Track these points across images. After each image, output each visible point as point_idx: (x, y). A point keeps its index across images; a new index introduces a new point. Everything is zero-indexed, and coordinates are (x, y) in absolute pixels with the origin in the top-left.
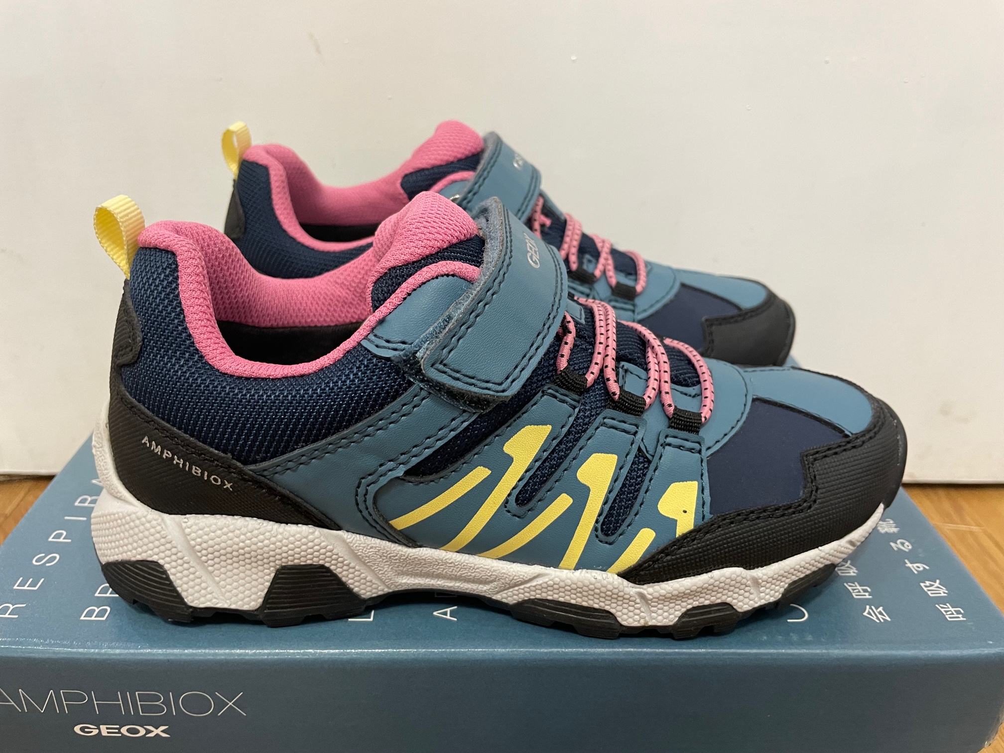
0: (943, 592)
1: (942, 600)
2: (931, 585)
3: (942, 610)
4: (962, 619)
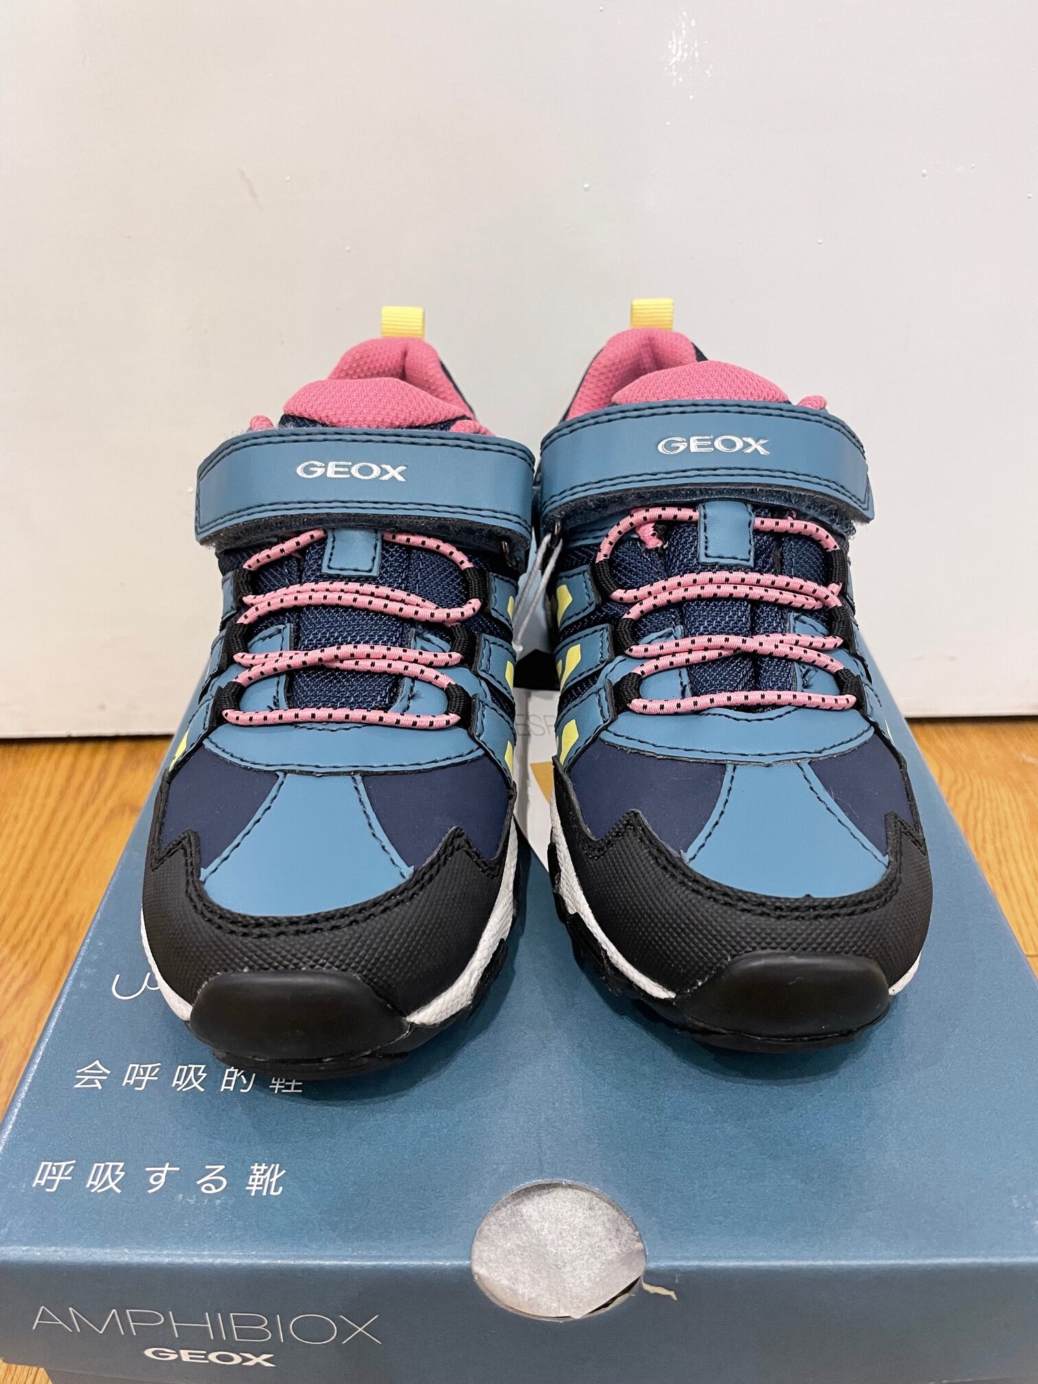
0: (94, 1183)
1: (81, 1173)
2: (114, 1177)
3: (64, 1164)
4: (36, 1181)
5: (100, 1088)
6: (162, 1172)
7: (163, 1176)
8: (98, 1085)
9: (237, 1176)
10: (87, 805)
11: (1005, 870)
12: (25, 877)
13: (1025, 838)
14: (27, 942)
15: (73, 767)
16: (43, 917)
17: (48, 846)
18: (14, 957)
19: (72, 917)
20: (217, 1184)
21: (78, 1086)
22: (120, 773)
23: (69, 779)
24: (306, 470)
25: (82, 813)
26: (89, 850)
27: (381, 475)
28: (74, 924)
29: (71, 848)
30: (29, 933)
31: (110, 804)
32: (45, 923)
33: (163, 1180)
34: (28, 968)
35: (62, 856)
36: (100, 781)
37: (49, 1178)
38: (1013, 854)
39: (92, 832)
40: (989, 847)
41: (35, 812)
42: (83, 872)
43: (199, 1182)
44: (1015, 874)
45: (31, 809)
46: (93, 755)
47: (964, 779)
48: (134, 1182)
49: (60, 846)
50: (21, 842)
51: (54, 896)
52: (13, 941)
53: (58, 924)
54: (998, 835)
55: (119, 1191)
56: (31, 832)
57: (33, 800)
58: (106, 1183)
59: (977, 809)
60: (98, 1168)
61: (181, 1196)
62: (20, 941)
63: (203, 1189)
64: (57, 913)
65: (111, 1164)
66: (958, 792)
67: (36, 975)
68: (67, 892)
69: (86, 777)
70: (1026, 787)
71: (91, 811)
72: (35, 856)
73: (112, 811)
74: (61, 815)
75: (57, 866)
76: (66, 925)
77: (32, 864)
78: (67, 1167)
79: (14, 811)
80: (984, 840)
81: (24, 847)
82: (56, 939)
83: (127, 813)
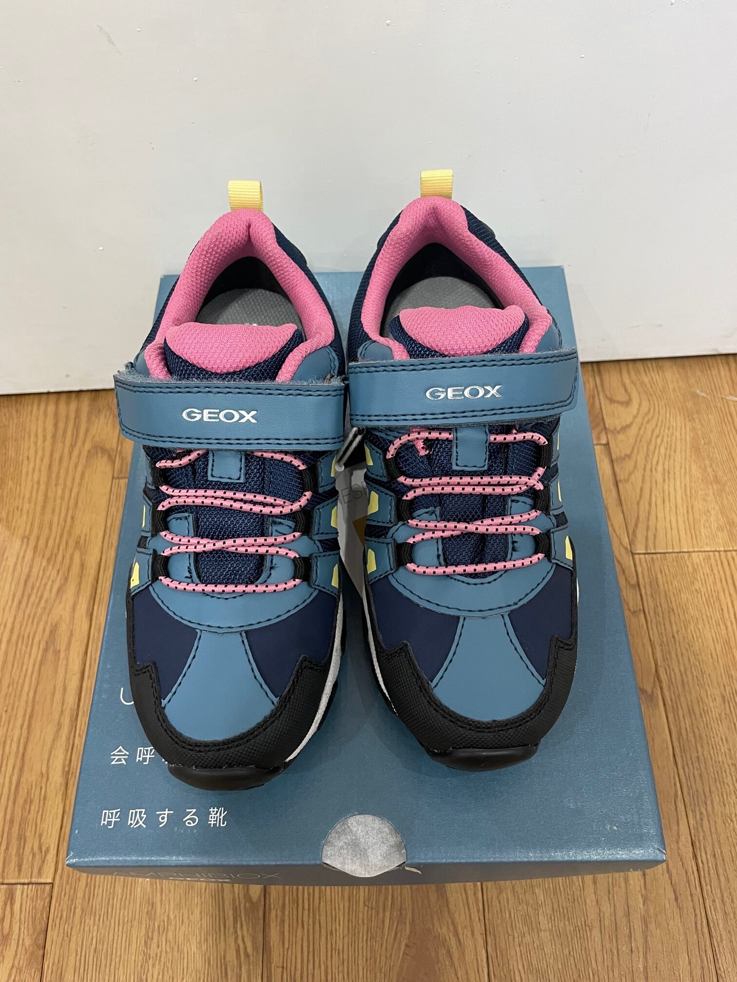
5: (125, 764)
6: (165, 814)
7: (166, 816)
8: (124, 762)
9: (204, 815)
10: (72, 446)
11: (666, 486)
12: (44, 508)
13: (685, 460)
14: (56, 555)
15: (56, 414)
16: (61, 536)
17: (53, 482)
18: (50, 567)
19: (79, 537)
20: (194, 820)
21: (113, 763)
22: (89, 420)
23: (56, 425)
24: (189, 414)
25: (70, 454)
26: (80, 484)
27: (240, 419)
28: (82, 541)
29: (69, 483)
30: (56, 551)
31: (88, 446)
32: (64, 542)
33: (166, 819)
34: (60, 573)
35: (64, 490)
36: (77, 427)
37: (109, 820)
38: (674, 474)
39: (80, 469)
40: (660, 468)
41: (40, 453)
42: (80, 503)
43: (184, 820)
44: (672, 490)
45: (36, 452)
46: (68, 404)
47: (654, 409)
48: (151, 820)
49: (61, 481)
50: (36, 478)
51: (65, 521)
52: (48, 553)
53: (72, 543)
54: (667, 458)
55: (145, 826)
56: (40, 470)
57: (36, 443)
58: (138, 822)
59: (658, 436)
60: (132, 813)
61: (176, 829)
62: (52, 554)
63: (187, 824)
64: (70, 534)
65: (138, 810)
66: (648, 422)
67: (66, 579)
68: (73, 518)
69: (67, 423)
70: (695, 416)
71: (75, 453)
72: (47, 490)
73: (89, 451)
74: (57, 456)
75: (62, 498)
76: (77, 543)
77: (46, 495)
78: (117, 813)
79: (26, 455)
80: (658, 462)
81: (38, 483)
82: (73, 554)
83: (100, 455)
